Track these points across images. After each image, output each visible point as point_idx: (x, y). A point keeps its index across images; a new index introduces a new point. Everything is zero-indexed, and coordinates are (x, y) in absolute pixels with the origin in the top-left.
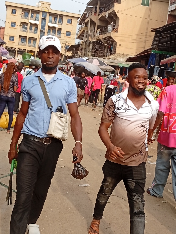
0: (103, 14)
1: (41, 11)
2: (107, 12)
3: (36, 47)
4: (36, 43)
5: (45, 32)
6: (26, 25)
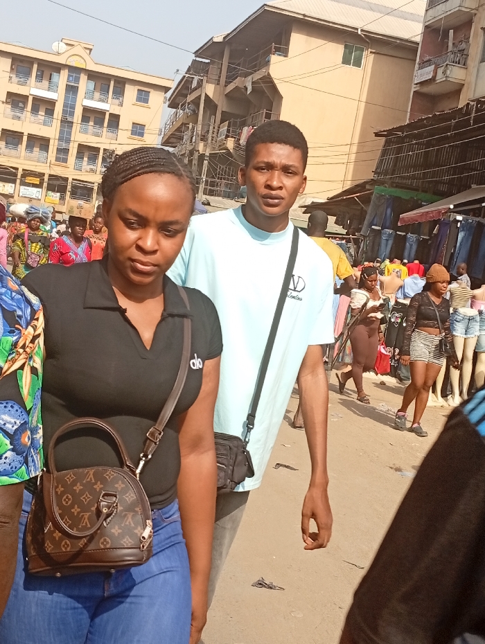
0: (237, 82)
1: (66, 66)
2: (250, 78)
3: (49, 161)
4: (48, 152)
5: (72, 123)
6: (21, 102)
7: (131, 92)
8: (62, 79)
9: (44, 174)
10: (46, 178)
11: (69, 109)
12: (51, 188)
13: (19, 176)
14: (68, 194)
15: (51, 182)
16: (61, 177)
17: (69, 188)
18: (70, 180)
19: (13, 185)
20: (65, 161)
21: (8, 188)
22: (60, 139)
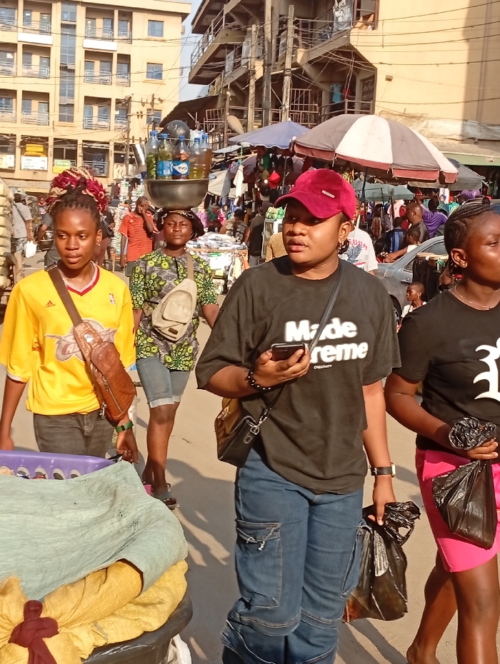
1: (57, 1)
3: (51, 123)
4: (48, 111)
5: (74, 70)
6: (9, 52)
7: (140, 24)
8: (55, 17)
9: (47, 139)
10: (51, 142)
11: (68, 52)
12: (58, 154)
13: (18, 143)
14: (80, 160)
15: (57, 146)
16: (69, 140)
17: (80, 152)
18: (80, 142)
19: (13, 156)
20: (71, 119)
21: (6, 161)
22: (62, 94)
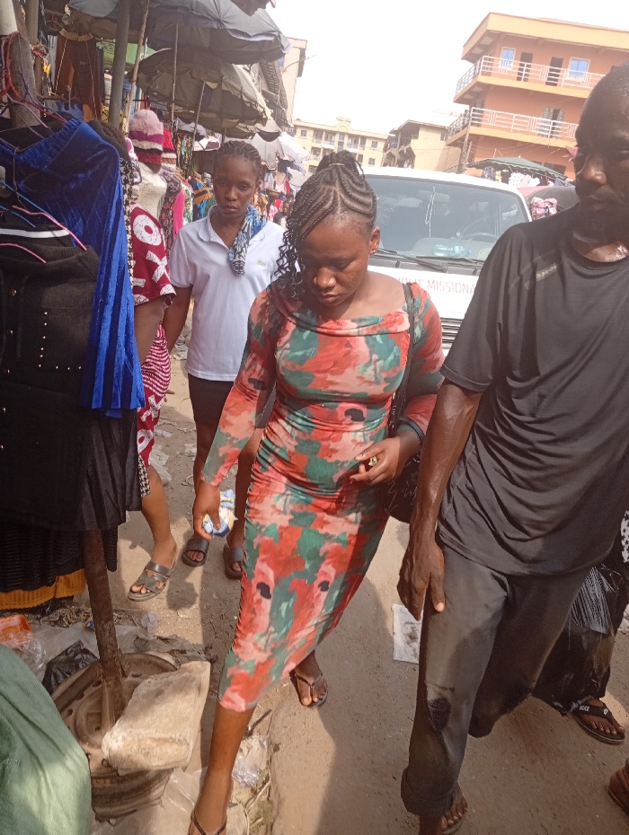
1: (337, 132)
2: (405, 147)
6: (318, 151)
7: (369, 143)
8: (337, 138)
